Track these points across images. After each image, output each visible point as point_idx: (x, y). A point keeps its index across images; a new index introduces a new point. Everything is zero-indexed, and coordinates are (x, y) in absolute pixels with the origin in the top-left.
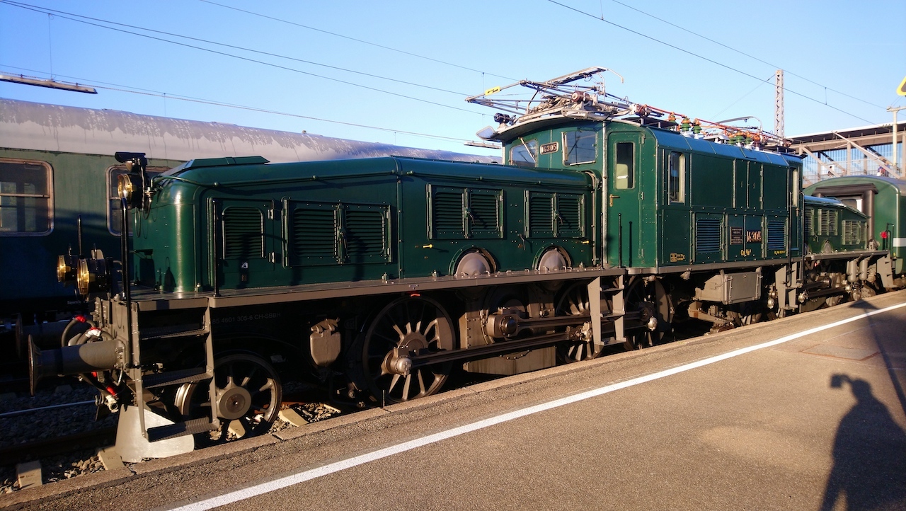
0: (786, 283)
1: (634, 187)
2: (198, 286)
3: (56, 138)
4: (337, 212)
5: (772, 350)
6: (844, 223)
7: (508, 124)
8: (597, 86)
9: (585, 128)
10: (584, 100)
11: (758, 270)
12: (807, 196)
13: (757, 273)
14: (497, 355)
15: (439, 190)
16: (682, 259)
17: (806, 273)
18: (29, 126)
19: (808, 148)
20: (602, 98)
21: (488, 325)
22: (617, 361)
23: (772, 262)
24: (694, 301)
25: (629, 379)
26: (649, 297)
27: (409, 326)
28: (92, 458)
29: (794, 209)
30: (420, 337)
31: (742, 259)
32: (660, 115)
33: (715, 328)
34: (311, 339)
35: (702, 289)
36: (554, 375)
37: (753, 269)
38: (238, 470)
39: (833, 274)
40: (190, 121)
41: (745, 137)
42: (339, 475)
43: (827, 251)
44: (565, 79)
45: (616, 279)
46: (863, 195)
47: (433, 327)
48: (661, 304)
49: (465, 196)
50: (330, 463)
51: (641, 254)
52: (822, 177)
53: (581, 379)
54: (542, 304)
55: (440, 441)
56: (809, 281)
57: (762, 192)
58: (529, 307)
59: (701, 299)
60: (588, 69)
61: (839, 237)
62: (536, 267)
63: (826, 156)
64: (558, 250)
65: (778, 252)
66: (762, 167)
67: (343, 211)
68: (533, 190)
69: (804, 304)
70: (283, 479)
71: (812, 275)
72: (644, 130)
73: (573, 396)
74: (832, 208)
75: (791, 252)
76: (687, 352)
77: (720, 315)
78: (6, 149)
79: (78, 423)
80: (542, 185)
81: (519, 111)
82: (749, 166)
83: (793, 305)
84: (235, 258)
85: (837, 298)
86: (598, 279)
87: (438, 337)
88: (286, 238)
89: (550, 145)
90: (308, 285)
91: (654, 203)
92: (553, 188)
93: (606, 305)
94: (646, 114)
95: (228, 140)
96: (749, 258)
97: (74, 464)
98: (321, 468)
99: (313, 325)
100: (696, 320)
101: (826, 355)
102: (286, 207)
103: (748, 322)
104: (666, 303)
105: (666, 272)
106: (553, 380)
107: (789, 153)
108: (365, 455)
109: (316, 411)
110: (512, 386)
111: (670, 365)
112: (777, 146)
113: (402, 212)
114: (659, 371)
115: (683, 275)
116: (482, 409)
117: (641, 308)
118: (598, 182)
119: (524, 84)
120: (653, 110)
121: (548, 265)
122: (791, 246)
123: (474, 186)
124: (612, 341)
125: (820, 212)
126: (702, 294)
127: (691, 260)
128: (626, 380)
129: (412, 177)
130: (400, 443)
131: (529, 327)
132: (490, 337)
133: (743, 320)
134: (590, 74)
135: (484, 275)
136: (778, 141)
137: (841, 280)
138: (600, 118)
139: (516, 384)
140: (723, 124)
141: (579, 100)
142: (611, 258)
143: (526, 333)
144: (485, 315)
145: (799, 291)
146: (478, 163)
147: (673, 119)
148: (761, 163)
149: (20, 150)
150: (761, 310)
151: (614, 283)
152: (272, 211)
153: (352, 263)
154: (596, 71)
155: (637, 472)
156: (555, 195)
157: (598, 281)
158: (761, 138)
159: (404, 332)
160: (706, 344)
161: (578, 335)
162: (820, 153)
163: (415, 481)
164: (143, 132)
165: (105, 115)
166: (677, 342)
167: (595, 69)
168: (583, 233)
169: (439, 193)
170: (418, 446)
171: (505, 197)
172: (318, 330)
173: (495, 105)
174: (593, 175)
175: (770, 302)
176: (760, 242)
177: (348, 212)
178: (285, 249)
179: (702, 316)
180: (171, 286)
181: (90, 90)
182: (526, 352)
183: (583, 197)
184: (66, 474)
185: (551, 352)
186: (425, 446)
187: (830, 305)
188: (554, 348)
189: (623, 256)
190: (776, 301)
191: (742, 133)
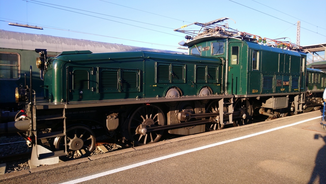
0: (298, 101)
1: (238, 64)
2: (62, 100)
3: (22, 44)
4: (119, 73)
5: (291, 128)
6: (322, 79)
7: (190, 40)
8: (225, 25)
9: (220, 41)
10: (220, 30)
11: (287, 96)
12: (308, 68)
13: (287, 97)
14: (182, 127)
15: (160, 64)
16: (257, 92)
17: (306, 97)
18: (12, 40)
19: (309, 51)
20: (227, 29)
21: (178, 116)
22: (229, 131)
23: (293, 93)
24: (262, 108)
25: (233, 138)
26: (244, 106)
27: (147, 116)
28: (26, 163)
29: (302, 73)
30: (151, 120)
31: (281, 92)
32: (250, 36)
33: (269, 118)
34: (107, 121)
35: (265, 103)
36: (203, 136)
37: (285, 96)
38: (70, 172)
39: (317, 98)
40: (72, 39)
41: (284, 45)
42: (109, 176)
43: (315, 89)
44: (213, 22)
45: (230, 99)
47: (157, 116)
48: (248, 109)
49: (170, 66)
50: (107, 171)
51: (240, 89)
52: (314, 61)
53: (214, 138)
54: (200, 108)
55: (152, 163)
56: (308, 101)
57: (290, 66)
58: (195, 109)
59: (264, 107)
60: (222, 18)
61: (320, 84)
62: (198, 94)
63: (316, 54)
64: (207, 88)
65: (296, 90)
66: (290, 57)
67: (121, 72)
68: (198, 64)
69: (305, 109)
70: (86, 177)
71: (309, 98)
72: (243, 42)
73: (209, 145)
74: (318, 73)
75: (301, 90)
76: (257, 128)
77: (272, 113)
78: (3, 48)
79: (24, 149)
80: (202, 63)
81: (195, 34)
82: (285, 56)
83: (301, 110)
84: (77, 89)
85: (318, 107)
86: (223, 99)
87: (158, 120)
88: (98, 82)
89: (206, 48)
90: (106, 100)
91: (246, 70)
92: (206, 64)
93: (226, 109)
94: (244, 36)
95: (86, 46)
96: (284, 92)
97: (19, 165)
98: (102, 173)
99: (108, 115)
100: (262, 115)
101: (313, 130)
102: (98, 70)
103: (283, 116)
104: (250, 108)
105: (250, 97)
106: (202, 138)
107: (301, 52)
108: (121, 168)
109: (113, 146)
110: (185, 140)
111: (250, 133)
112: (296, 49)
113: (145, 72)
114: (245, 135)
115: (257, 98)
116: (172, 149)
117: (240, 110)
118: (224, 62)
119: (196, 24)
120: (247, 34)
121: (203, 94)
122: (301, 87)
123: (174, 63)
124: (227, 123)
125: (313, 74)
126: (264, 105)
127: (260, 92)
128: (231, 139)
129: (149, 59)
130: (136, 163)
131: (195, 117)
132: (179, 121)
133: (281, 115)
134: (223, 20)
135: (177, 97)
136: (297, 47)
137: (320, 100)
138: (226, 37)
139: (187, 140)
140: (275, 40)
141: (218, 30)
142: (229, 91)
143: (194, 119)
144: (177, 112)
145: (303, 104)
146: (176, 54)
147: (255, 38)
148: (290, 55)
149: (9, 49)
150: (288, 112)
151: (229, 101)
152: (92, 71)
153: (124, 92)
154: (225, 19)
155: (230, 179)
156: (207, 66)
157: (222, 100)
158: (290, 45)
159: (145, 118)
160: (265, 125)
161: (214, 120)
162: (314, 52)
163: (138, 180)
164: (54, 42)
165: (41, 36)
166: (254, 124)
167: (225, 18)
168: (218, 81)
169: (160, 65)
170: (143, 164)
171: (186, 67)
172: (110, 117)
173: (185, 32)
174: (222, 59)
175: (292, 109)
176: (288, 86)
177: (123, 72)
178: (97, 86)
179: (265, 114)
180: (53, 100)
181: (40, 28)
182: (193, 126)
183: (218, 67)
184: (15, 169)
185: (203, 127)
186: (146, 165)
187: (316, 110)
188: (204, 125)
189: (233, 90)
190: (294, 108)
191: (283, 44)
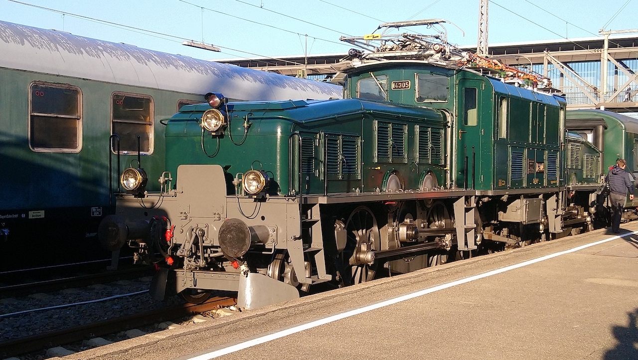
8: (440, 35)
11: (541, 197)
13: (541, 199)
46: (593, 129)
81: (370, 48)
134: (433, 24)
154: (438, 22)
173: (356, 43)
176: (542, 172)
